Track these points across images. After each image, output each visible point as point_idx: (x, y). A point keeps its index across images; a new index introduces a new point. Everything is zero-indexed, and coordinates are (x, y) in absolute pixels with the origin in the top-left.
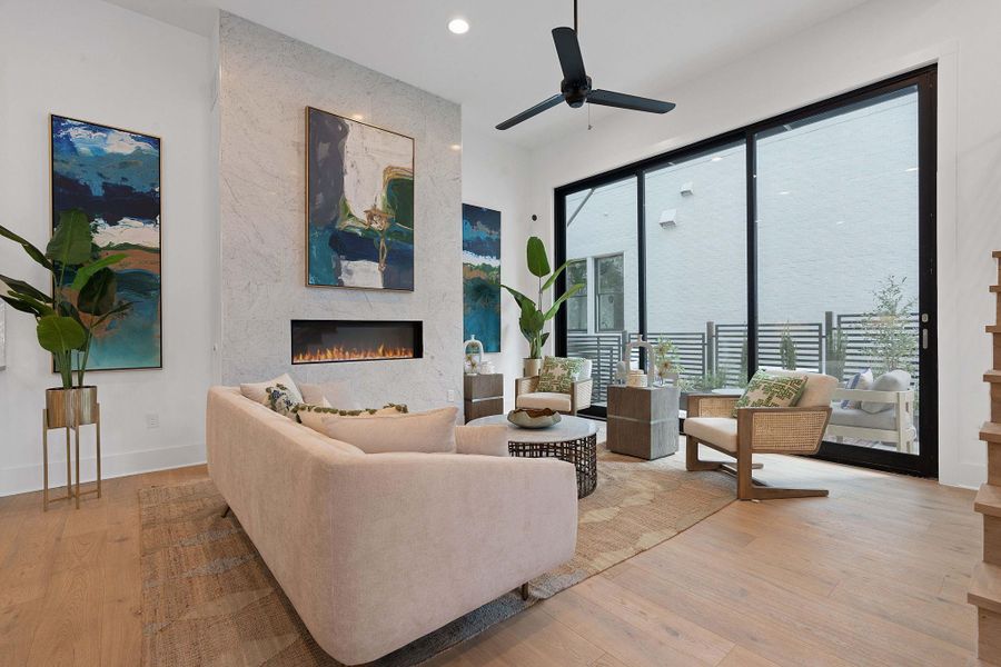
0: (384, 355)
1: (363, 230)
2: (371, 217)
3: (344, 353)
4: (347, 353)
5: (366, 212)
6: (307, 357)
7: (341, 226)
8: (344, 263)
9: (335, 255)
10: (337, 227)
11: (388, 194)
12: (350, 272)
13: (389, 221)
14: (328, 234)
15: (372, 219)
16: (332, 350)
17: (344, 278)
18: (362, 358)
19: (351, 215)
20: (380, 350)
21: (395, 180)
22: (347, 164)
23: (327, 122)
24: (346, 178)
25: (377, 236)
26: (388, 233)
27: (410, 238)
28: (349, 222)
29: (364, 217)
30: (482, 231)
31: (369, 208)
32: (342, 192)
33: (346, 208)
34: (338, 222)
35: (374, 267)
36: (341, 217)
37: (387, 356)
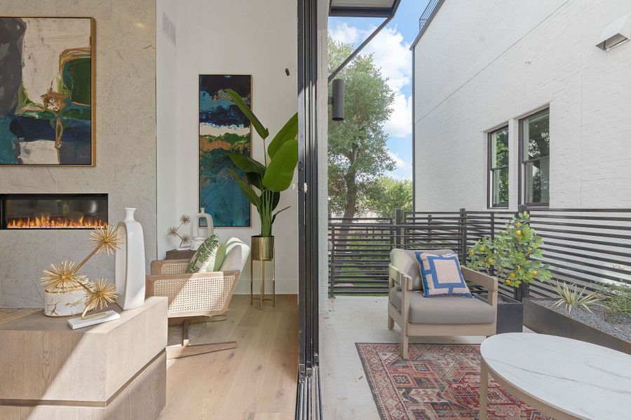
0: (84, 225)
1: (39, 113)
2: (47, 100)
3: (50, 222)
4: (53, 222)
5: (42, 96)
6: (19, 224)
7: (18, 113)
8: (23, 144)
9: (15, 138)
10: (16, 114)
11: (64, 77)
12: (28, 152)
13: (65, 101)
14: (9, 120)
15: (48, 102)
16: (40, 219)
17: (23, 157)
18: (65, 226)
19: (28, 102)
20: (81, 221)
21: (71, 62)
22: (25, 57)
23: (6, 25)
24: (24, 70)
25: (53, 116)
26: (65, 112)
27: (88, 114)
28: (27, 108)
29: (41, 102)
30: (226, 99)
31: (45, 92)
32: (21, 82)
33: (24, 96)
34: (17, 109)
35: (51, 145)
36: (19, 104)
37: (87, 226)
